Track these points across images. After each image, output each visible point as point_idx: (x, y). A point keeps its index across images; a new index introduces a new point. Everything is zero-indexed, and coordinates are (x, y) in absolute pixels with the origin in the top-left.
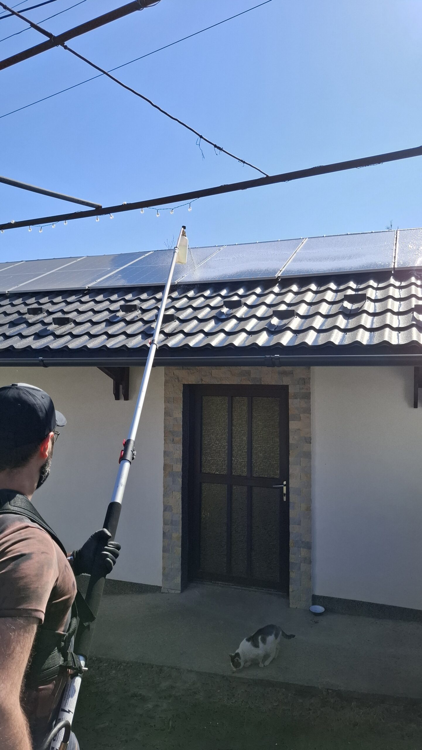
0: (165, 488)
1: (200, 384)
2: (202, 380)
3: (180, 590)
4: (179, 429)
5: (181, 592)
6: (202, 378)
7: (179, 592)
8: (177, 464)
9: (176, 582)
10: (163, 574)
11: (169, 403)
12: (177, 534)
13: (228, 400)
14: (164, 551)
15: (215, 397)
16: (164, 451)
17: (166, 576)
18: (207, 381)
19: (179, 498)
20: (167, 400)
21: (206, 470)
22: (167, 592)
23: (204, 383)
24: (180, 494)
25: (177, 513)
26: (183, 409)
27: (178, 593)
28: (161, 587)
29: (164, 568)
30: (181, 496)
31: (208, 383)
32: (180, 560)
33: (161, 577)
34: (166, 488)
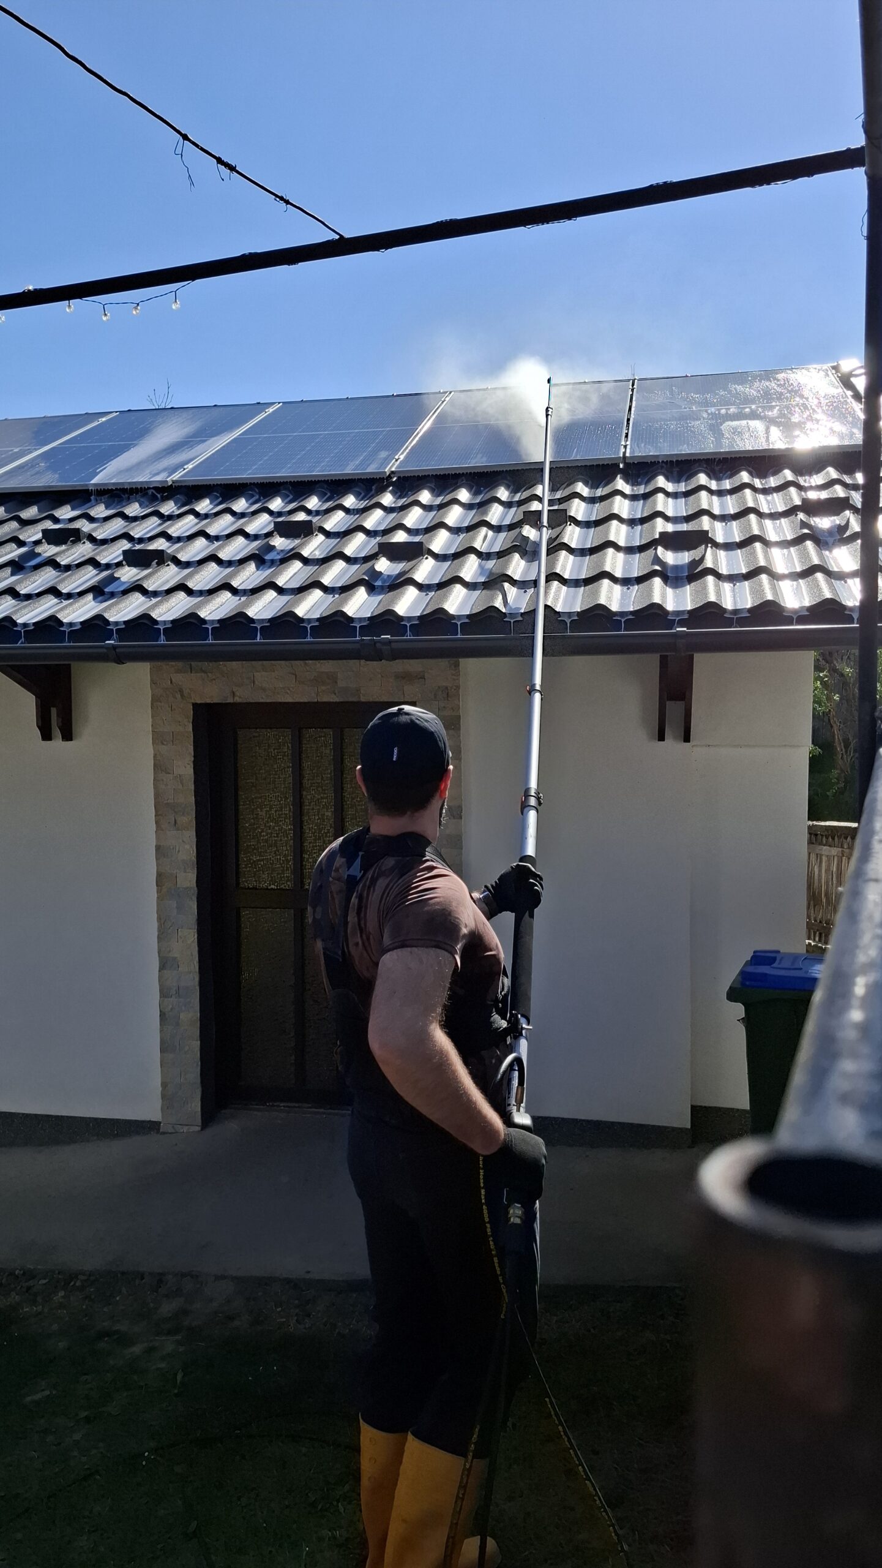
0: (162, 923)
1: (230, 703)
2: (234, 694)
3: (200, 1124)
4: (189, 799)
5: (202, 1130)
6: (234, 690)
7: (198, 1128)
8: (185, 872)
9: (190, 1109)
10: (163, 1096)
11: (163, 744)
12: (190, 1014)
13: (292, 736)
14: (162, 1051)
15: (264, 730)
16: (156, 846)
17: (168, 1099)
18: (244, 695)
19: (193, 942)
20: (158, 738)
21: (248, 882)
22: (173, 1131)
23: (237, 700)
24: (194, 932)
25: (190, 973)
26: (194, 757)
27: (196, 1130)
28: (160, 1123)
29: (164, 1085)
30: (196, 936)
31: (248, 701)
32: (197, 1065)
33: (158, 1103)
34: (164, 924)
